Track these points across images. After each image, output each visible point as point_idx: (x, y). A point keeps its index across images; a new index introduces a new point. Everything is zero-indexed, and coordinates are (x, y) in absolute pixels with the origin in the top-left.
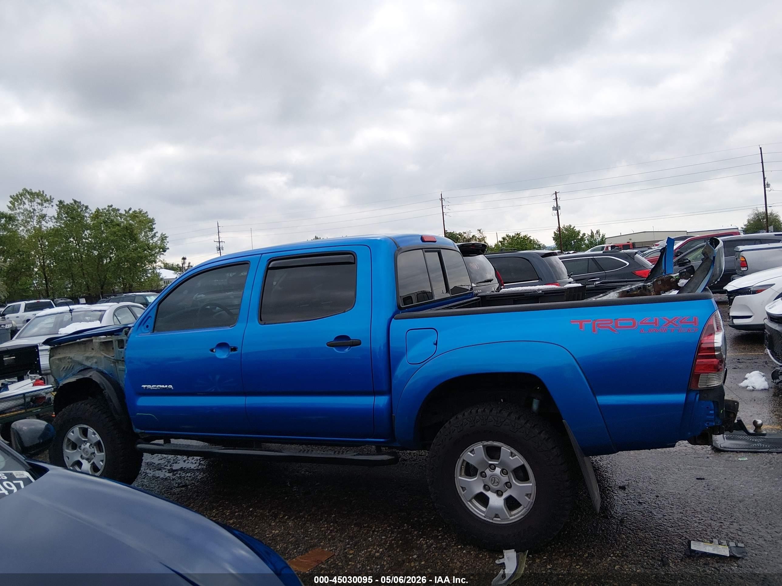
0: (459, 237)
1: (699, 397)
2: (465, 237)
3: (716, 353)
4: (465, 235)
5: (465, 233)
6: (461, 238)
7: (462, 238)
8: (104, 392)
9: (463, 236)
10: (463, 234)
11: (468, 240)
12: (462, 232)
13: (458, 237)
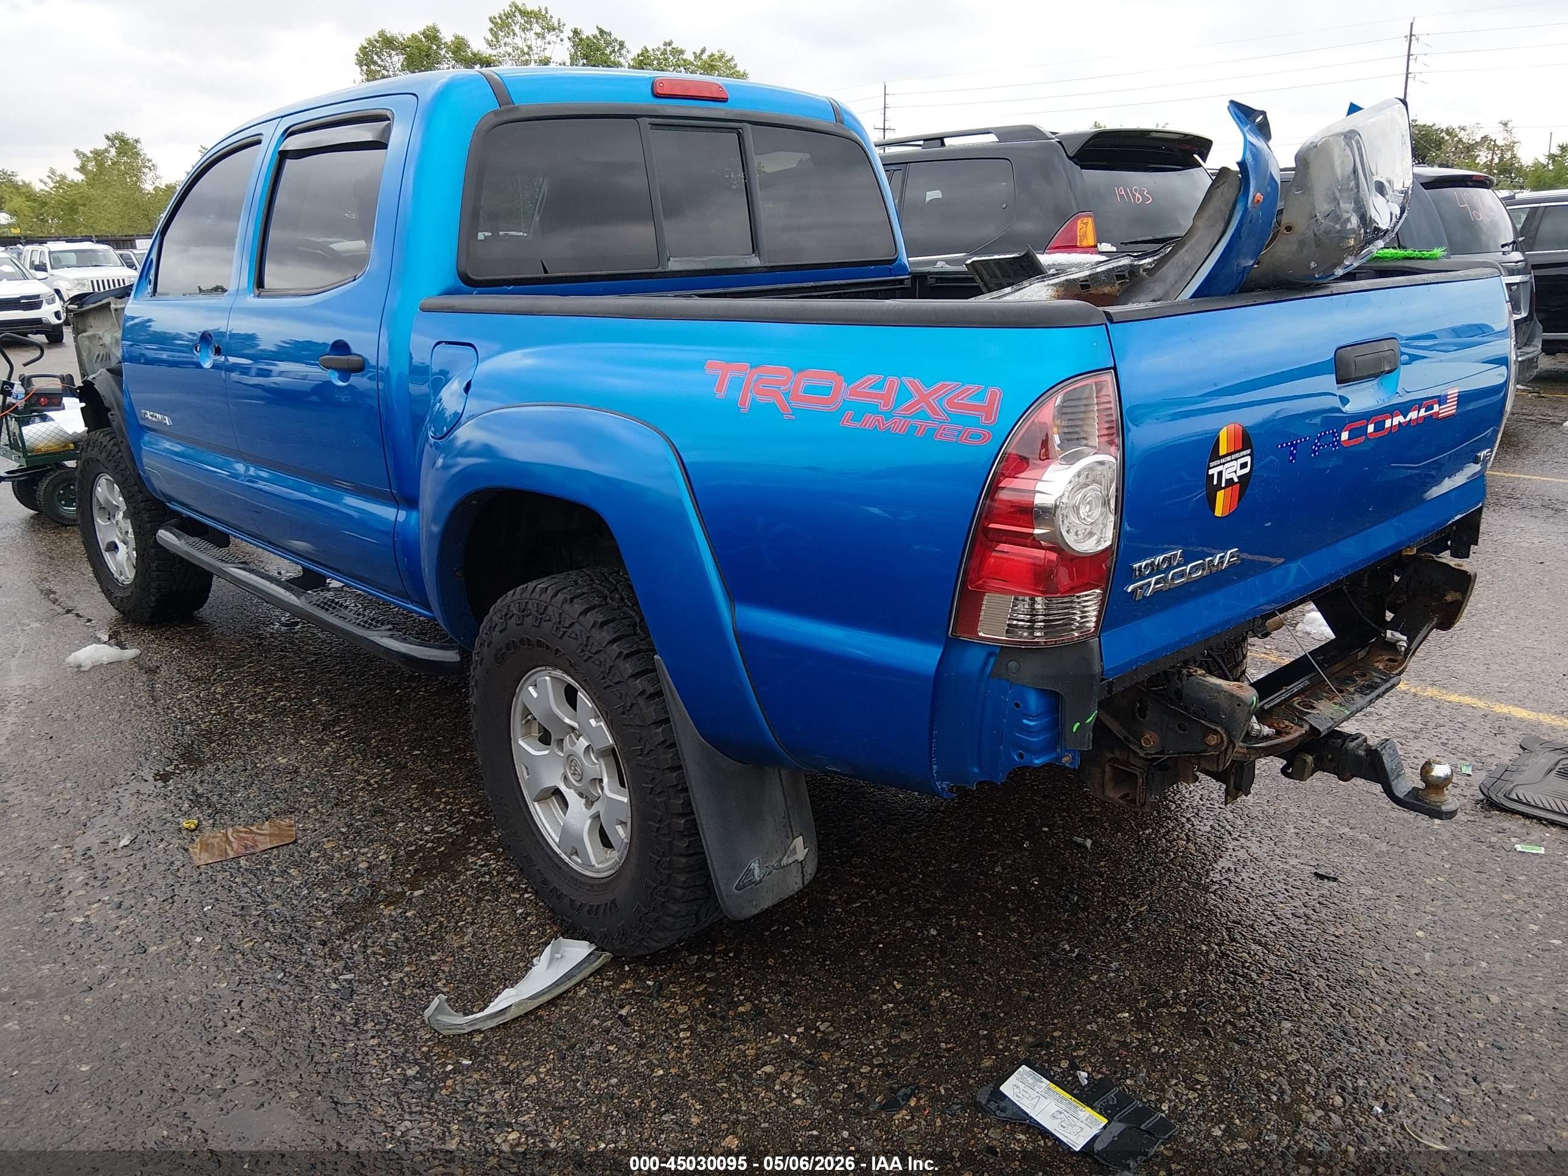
0: (1447, 138)
1: (995, 663)
2: (1460, 140)
3: (1037, 531)
4: (1462, 135)
5: (1463, 129)
6: (1450, 142)
7: (1453, 140)
8: (109, 414)
9: (1456, 136)
10: (1457, 130)
11: (1468, 148)
12: (1455, 126)
13: (1443, 138)
